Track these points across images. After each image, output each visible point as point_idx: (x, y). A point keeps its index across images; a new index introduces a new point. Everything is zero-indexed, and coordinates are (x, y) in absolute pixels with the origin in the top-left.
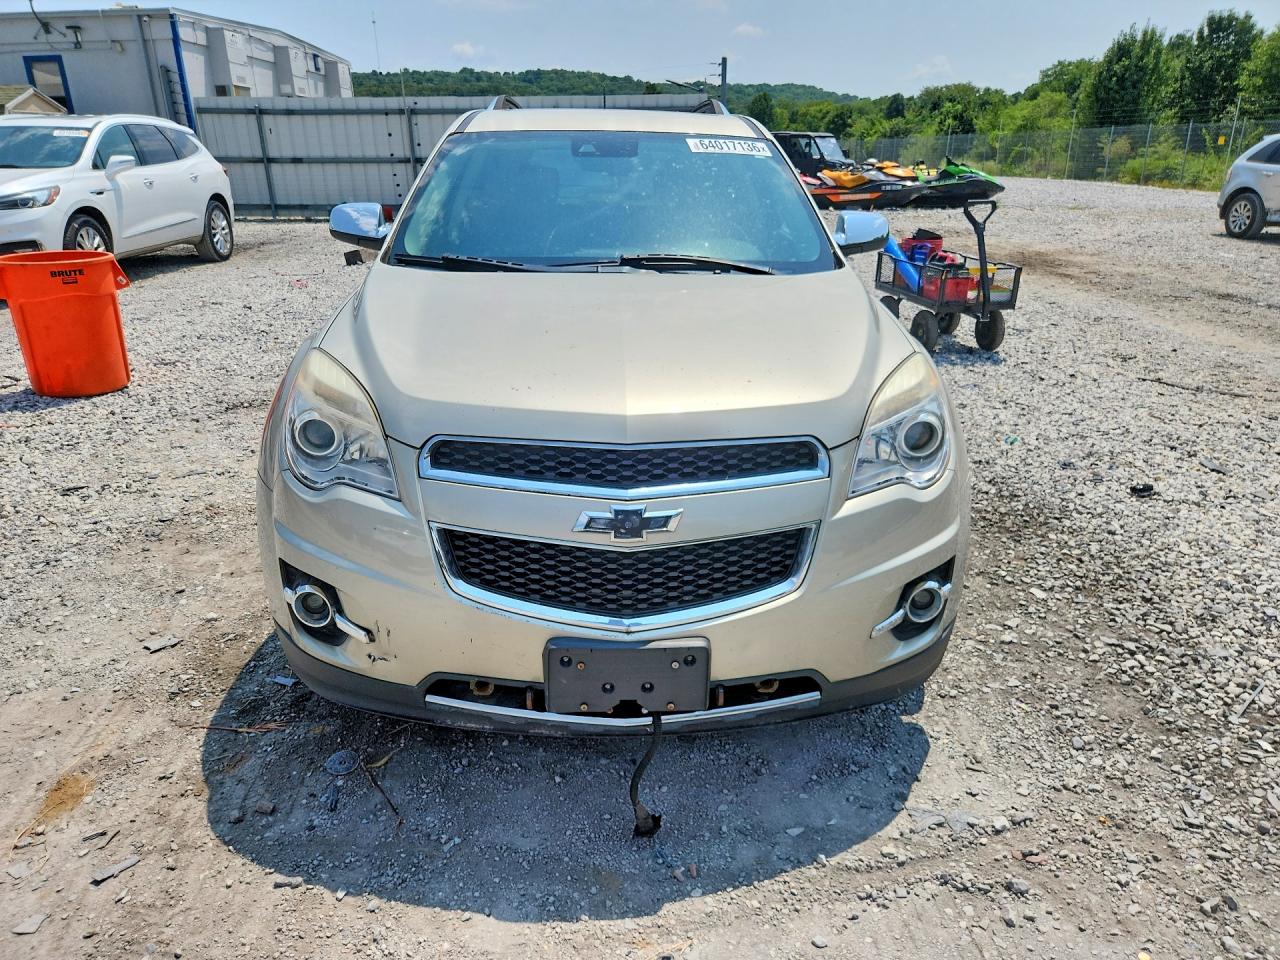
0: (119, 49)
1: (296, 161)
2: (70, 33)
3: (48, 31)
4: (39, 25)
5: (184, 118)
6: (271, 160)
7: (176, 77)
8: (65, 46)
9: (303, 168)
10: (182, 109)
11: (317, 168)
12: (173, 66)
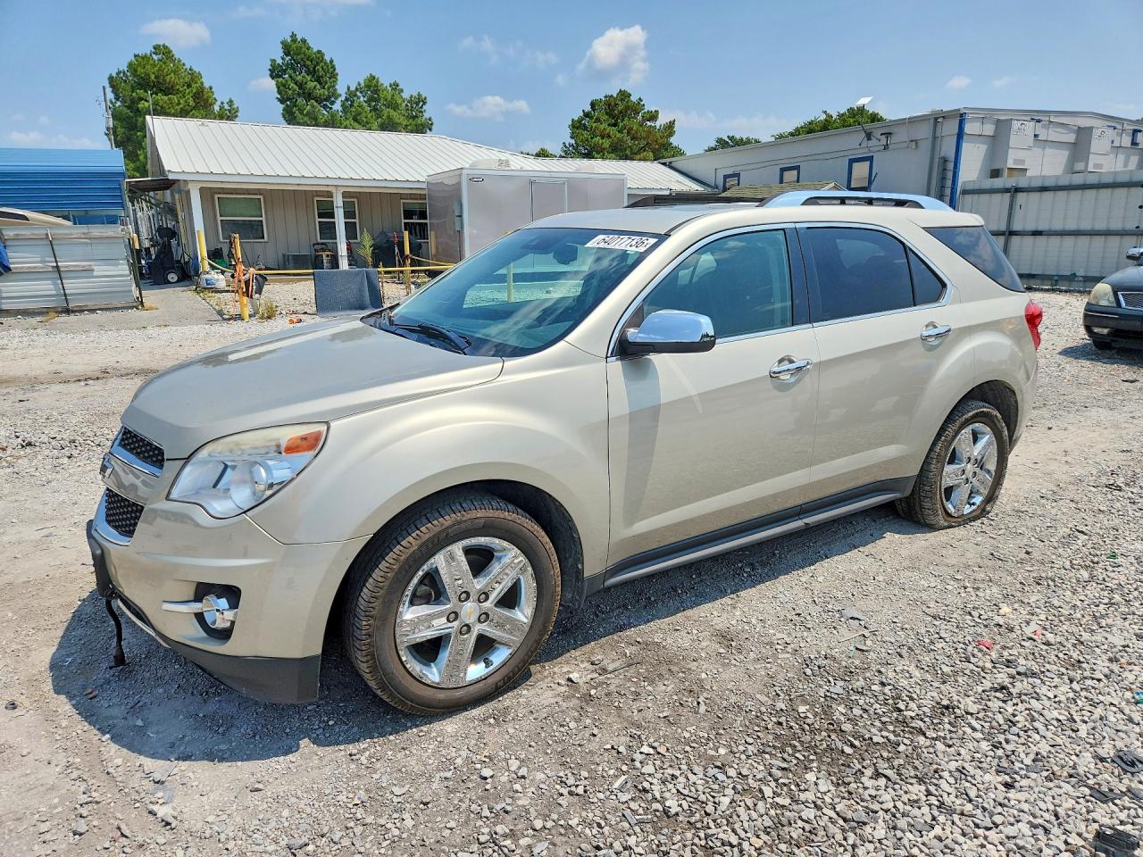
0: (914, 147)
1: (1037, 233)
2: (883, 137)
3: (869, 139)
4: (864, 134)
5: (948, 199)
6: (1012, 233)
7: (951, 166)
8: (878, 148)
9: (1041, 240)
10: (948, 192)
11: (1055, 240)
12: (951, 155)
